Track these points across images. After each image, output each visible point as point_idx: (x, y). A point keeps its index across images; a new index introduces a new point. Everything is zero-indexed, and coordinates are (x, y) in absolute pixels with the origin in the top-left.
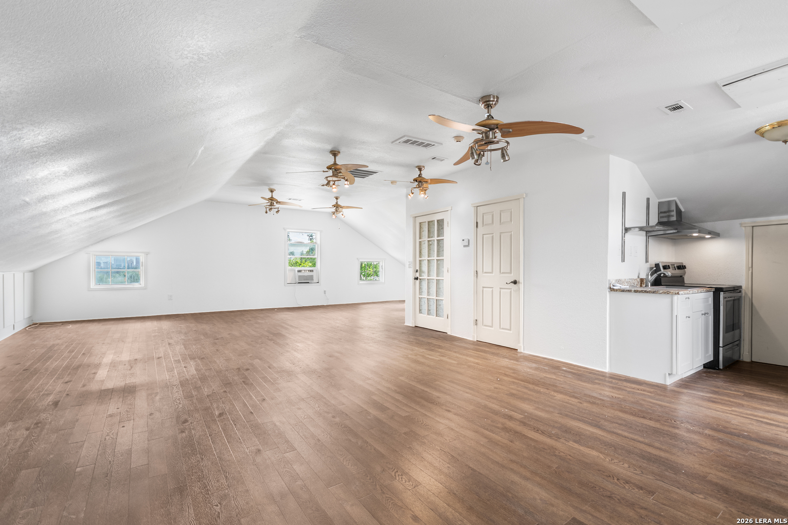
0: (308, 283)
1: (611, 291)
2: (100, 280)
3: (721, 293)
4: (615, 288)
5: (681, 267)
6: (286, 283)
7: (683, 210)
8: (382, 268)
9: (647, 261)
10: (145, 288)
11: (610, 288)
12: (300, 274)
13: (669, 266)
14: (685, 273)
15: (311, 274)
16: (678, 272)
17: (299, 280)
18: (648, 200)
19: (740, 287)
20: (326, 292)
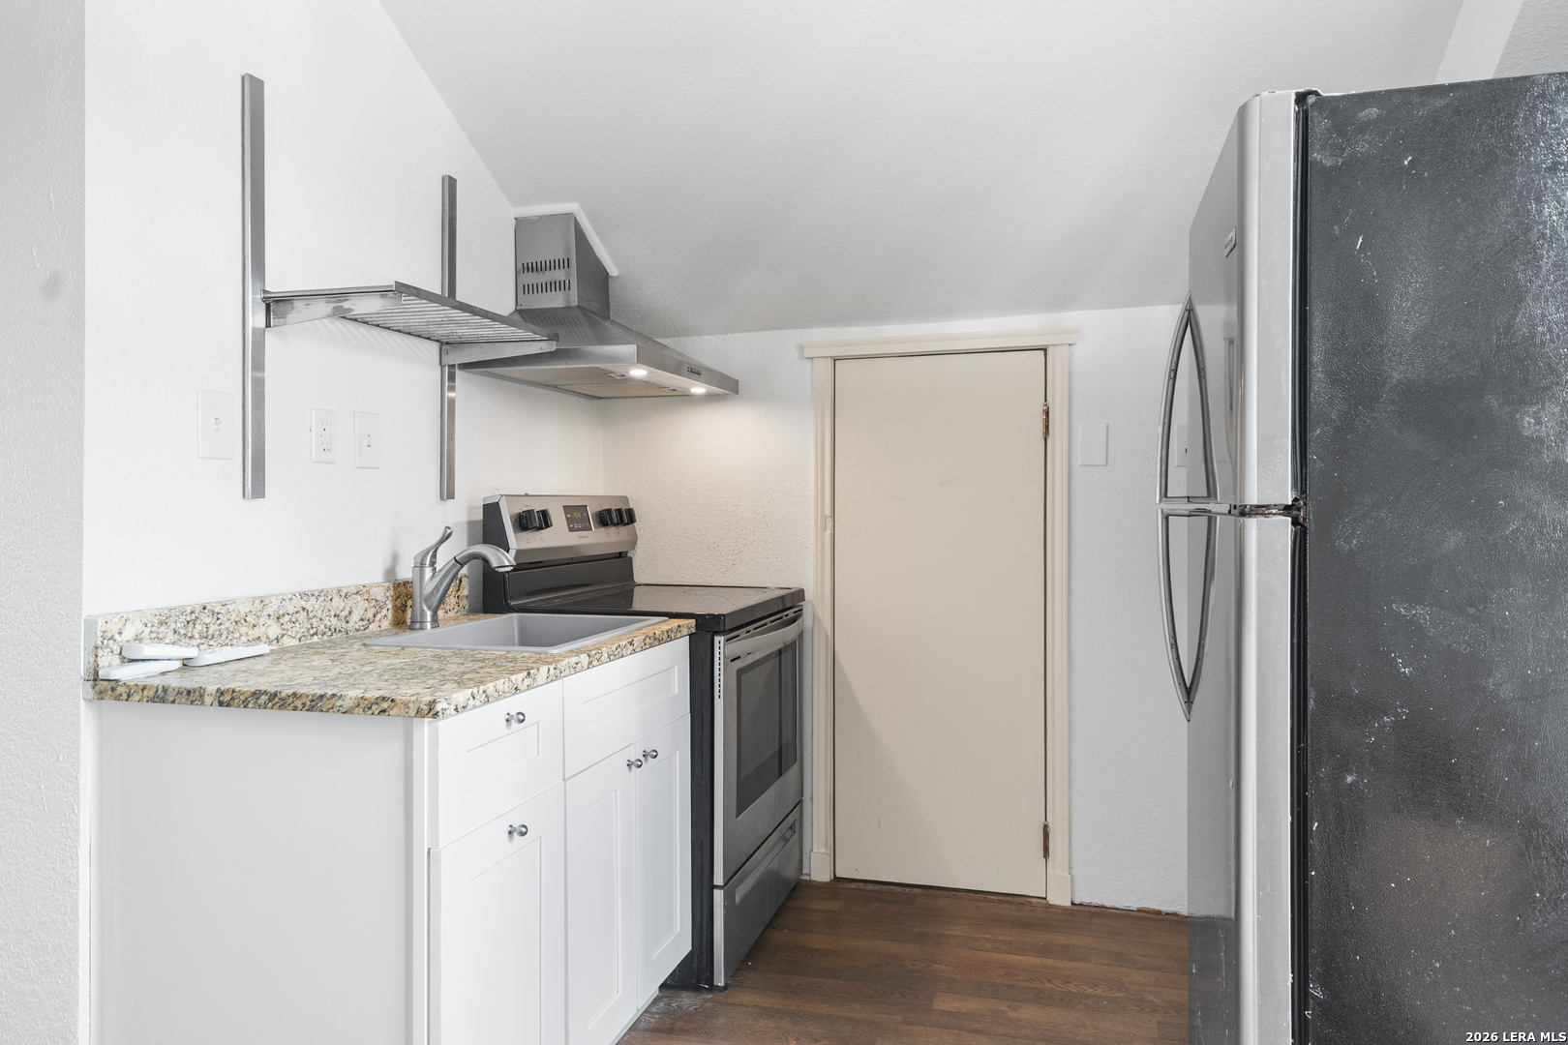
1: (101, 695)
3: (717, 639)
4: (127, 674)
5: (619, 516)
7: (613, 270)
9: (448, 492)
11: (95, 678)
13: (544, 514)
14: (633, 543)
16: (598, 540)
18: (450, 185)
19: (799, 595)
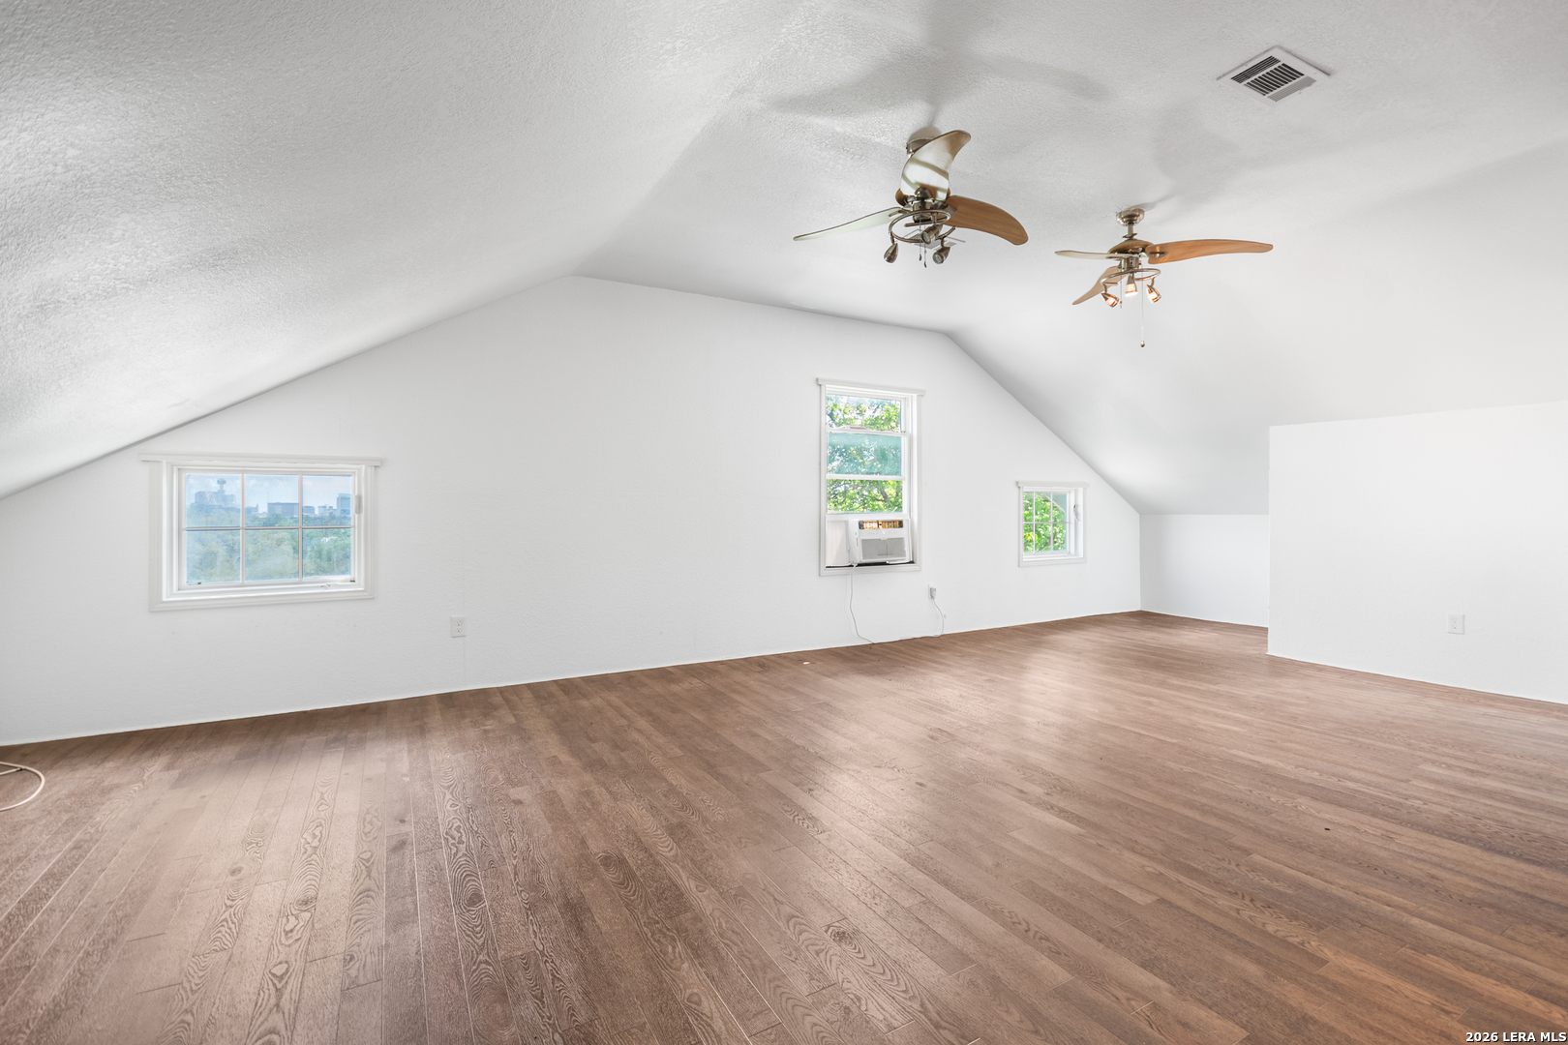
0: (884, 564)
2: (204, 566)
6: (823, 567)
8: (1077, 514)
10: (368, 597)
12: (867, 534)
15: (896, 533)
17: (864, 557)
20: (937, 595)
